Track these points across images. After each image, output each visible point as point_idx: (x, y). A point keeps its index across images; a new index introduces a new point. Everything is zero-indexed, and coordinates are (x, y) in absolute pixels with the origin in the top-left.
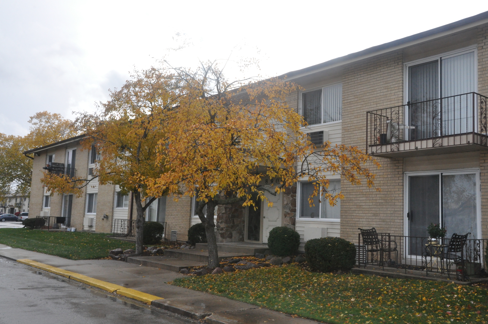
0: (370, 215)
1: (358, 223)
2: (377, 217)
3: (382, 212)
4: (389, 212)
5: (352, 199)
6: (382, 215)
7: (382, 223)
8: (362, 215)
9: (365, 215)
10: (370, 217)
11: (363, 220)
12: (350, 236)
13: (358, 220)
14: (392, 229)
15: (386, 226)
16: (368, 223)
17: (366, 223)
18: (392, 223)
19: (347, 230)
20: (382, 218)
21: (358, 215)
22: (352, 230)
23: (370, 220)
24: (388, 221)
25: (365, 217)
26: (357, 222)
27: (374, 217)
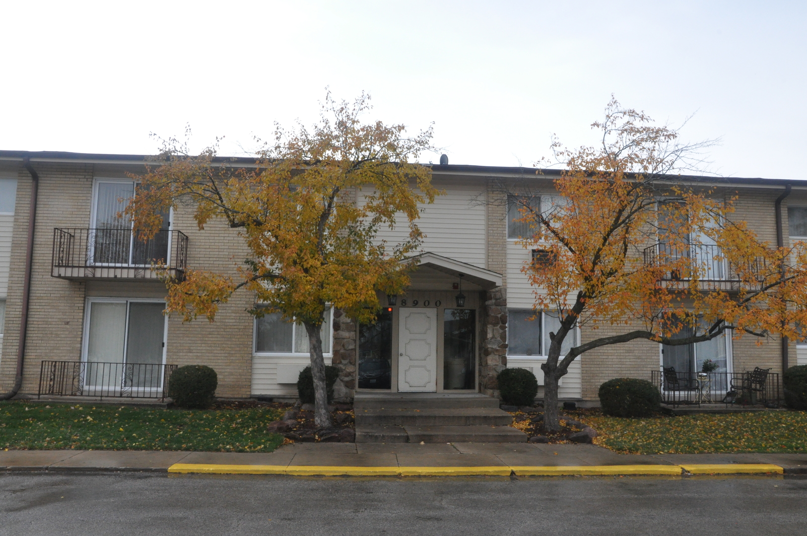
0: (622, 351)
1: (607, 360)
2: (630, 354)
3: (637, 348)
4: (645, 349)
5: (597, 333)
6: (637, 351)
7: (637, 360)
8: (611, 351)
9: (615, 351)
10: (622, 354)
11: (613, 357)
12: (597, 376)
13: (607, 357)
14: (649, 366)
15: (642, 363)
16: (620, 360)
17: (617, 360)
18: (648, 360)
19: (592, 369)
20: (637, 354)
21: (606, 351)
22: (598, 369)
23: (622, 357)
24: (644, 357)
25: (616, 354)
26: (605, 360)
27: (627, 354)
